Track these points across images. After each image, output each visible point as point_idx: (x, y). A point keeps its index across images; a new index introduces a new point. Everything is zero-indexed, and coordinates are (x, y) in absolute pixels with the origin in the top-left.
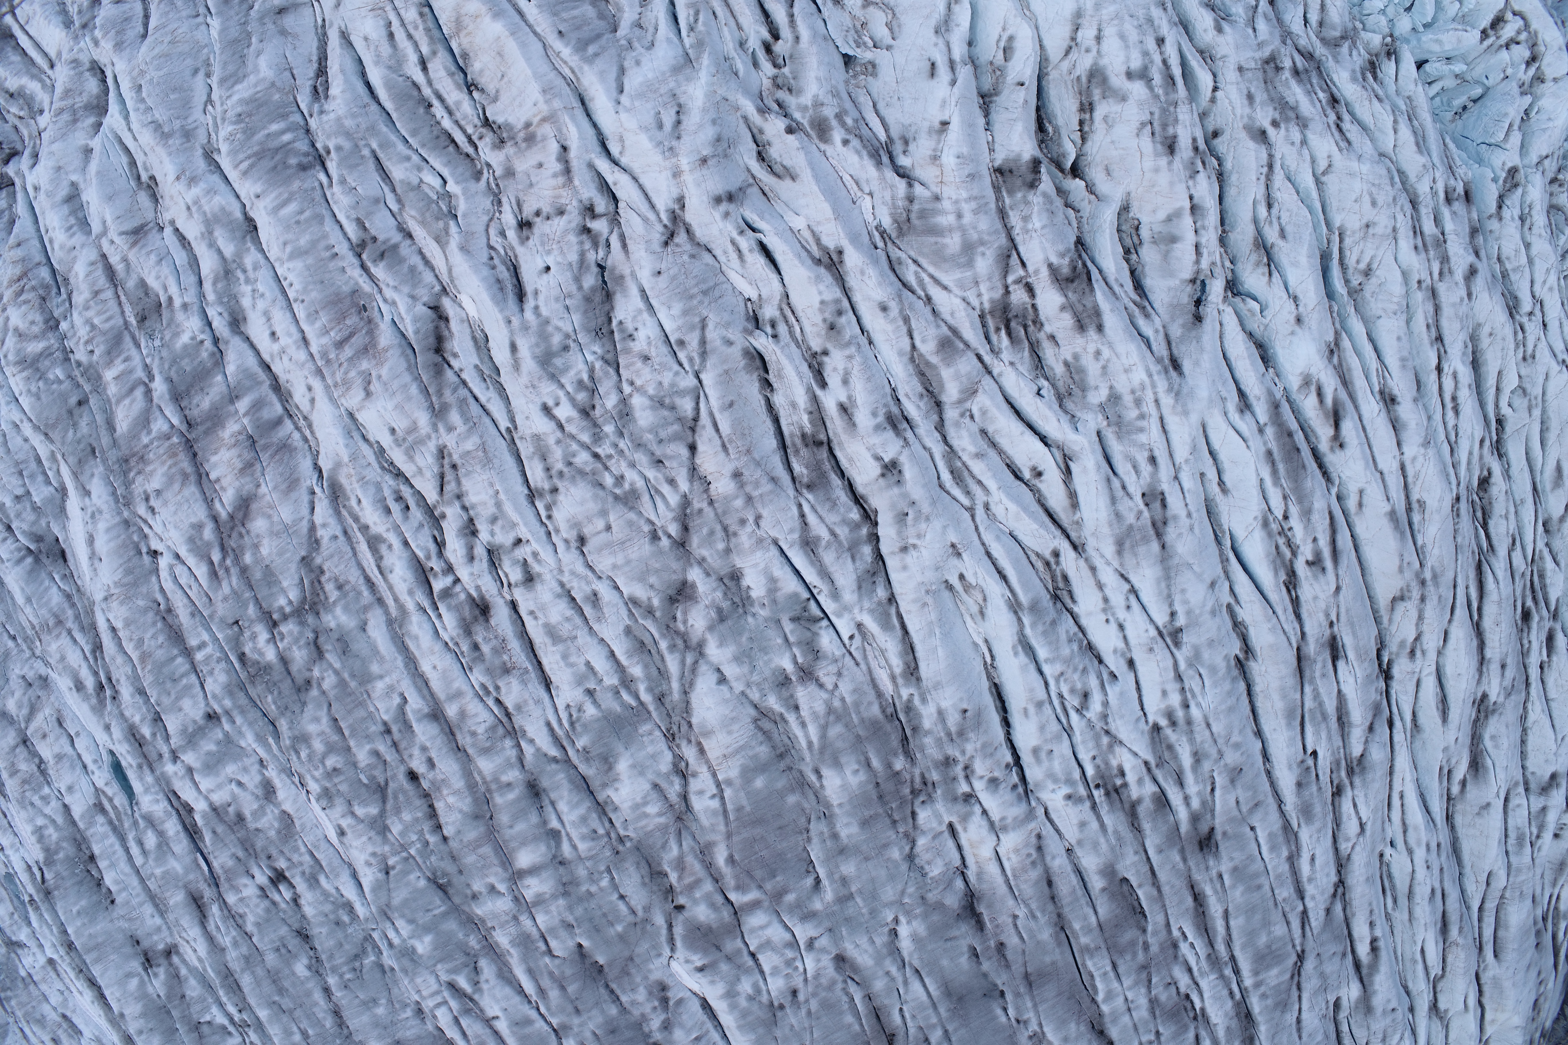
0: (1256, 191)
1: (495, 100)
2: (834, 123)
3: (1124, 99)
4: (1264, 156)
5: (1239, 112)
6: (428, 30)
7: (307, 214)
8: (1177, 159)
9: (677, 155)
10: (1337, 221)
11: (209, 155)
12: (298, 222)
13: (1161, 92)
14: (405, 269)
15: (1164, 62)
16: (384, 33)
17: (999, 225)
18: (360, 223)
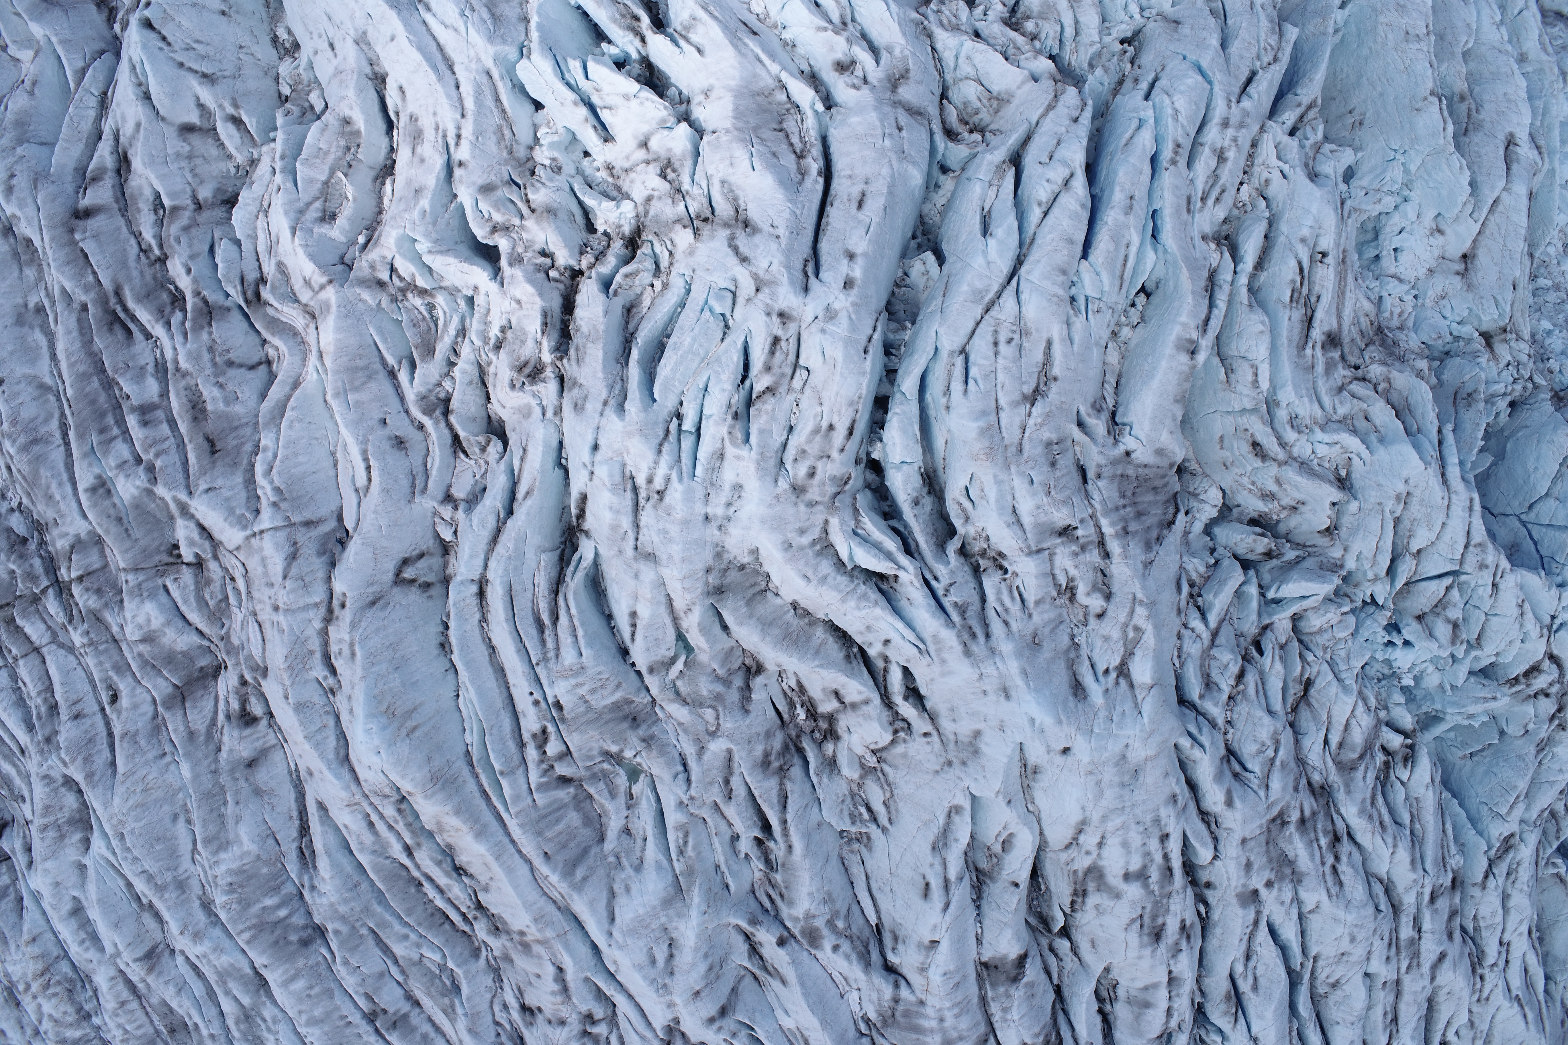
0: (1236, 951)
1: (486, 889)
2: (825, 932)
3: (1118, 896)
4: (1252, 916)
5: (1233, 884)
6: (408, 825)
7: (316, 990)
8: (1162, 945)
9: (671, 993)
10: (1313, 951)
11: (207, 906)
12: (309, 996)
13: (1156, 888)
14: (418, 1037)
15: (1166, 857)
16: (363, 824)
17: (979, 1017)
18: (368, 997)
